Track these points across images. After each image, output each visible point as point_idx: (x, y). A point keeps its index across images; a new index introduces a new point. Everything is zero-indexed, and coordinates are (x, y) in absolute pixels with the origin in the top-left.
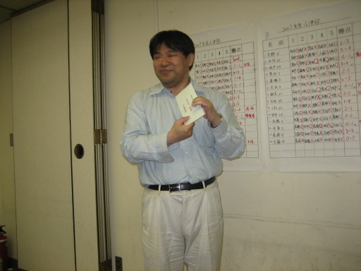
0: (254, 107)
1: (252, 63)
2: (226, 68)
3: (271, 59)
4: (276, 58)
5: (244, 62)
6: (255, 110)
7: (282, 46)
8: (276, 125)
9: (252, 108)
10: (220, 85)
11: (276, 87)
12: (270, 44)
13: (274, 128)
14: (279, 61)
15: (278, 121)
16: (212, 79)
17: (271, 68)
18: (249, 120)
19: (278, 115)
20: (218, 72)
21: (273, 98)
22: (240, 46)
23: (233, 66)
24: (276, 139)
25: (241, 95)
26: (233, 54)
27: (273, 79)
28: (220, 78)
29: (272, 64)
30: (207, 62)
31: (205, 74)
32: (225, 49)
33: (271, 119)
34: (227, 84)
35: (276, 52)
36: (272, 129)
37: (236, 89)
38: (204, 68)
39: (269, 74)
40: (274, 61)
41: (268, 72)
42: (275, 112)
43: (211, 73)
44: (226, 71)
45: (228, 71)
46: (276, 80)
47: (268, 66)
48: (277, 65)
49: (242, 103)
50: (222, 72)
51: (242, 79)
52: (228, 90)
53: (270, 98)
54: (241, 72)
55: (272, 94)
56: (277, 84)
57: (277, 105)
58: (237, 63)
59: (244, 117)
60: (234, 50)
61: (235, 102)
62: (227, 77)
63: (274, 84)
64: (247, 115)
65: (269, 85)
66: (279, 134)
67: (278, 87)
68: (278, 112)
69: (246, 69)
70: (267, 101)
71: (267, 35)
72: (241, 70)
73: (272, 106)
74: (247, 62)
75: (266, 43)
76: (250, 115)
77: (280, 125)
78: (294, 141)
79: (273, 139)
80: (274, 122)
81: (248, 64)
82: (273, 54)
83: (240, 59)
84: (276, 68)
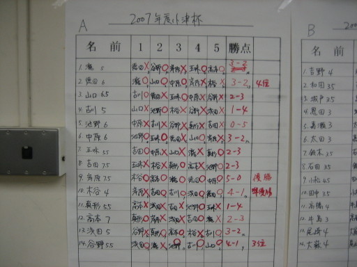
0: (273, 175)
1: (273, 83)
2: (212, 83)
3: (317, 80)
4: (327, 79)
5: (257, 78)
6: (273, 180)
7: (339, 58)
8: (315, 213)
9: (268, 177)
10: (195, 119)
11: (321, 139)
12: (316, 50)
13: (311, 219)
14: (331, 87)
15: (319, 205)
16: (175, 104)
17: (314, 99)
18: (259, 201)
19: (320, 194)
20: (193, 91)
21: (315, 160)
22: (249, 41)
23: (230, 82)
24: (313, 239)
25: (246, 148)
26: (231, 56)
27: (318, 122)
28: (197, 105)
29: (317, 92)
30: (166, 62)
31: (158, 90)
32: (213, 41)
33: (308, 200)
34: (215, 119)
35: (327, 68)
36: (307, 220)
37: (234, 133)
38: (155, 76)
39: (310, 111)
40: (321, 85)
41: (308, 106)
42: (314, 187)
43: (175, 90)
44: (212, 91)
45: (218, 91)
46: (322, 125)
47: (309, 93)
48: (327, 94)
49: (245, 164)
50: (201, 91)
51: (249, 113)
52: (214, 132)
53: (308, 160)
54: (248, 98)
55: (312, 153)
56: (325, 133)
57: (321, 175)
58: (240, 76)
59: (248, 192)
60: (234, 47)
61: (230, 159)
62: (213, 105)
63: (318, 132)
64: (255, 190)
65: (309, 134)
66: (318, 231)
67: (327, 140)
68: (321, 188)
69: (260, 93)
70: (302, 166)
71: (311, 29)
72: (248, 93)
73: (310, 175)
74: (262, 78)
75: (309, 46)
76: (262, 191)
77: (323, 214)
78: (346, 244)
79: (305, 239)
80: (311, 206)
81: (266, 84)
82: (320, 71)
83: (249, 69)
84: (324, 100)
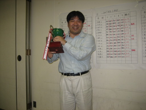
1: (91, 25)
3: (99, 24)
4: (100, 24)
5: (88, 25)
7: (103, 19)
8: (99, 50)
12: (98, 18)
13: (99, 51)
14: (101, 25)
17: (98, 27)
21: (99, 40)
22: (86, 18)
24: (99, 56)
27: (99, 32)
29: (99, 26)
35: (100, 21)
41: (97, 29)
42: (99, 45)
46: (100, 33)
47: (97, 27)
48: (101, 26)
51: (87, 31)
54: (86, 29)
55: (98, 38)
56: (101, 34)
57: (100, 42)
58: (85, 25)
63: (99, 34)
65: (97, 34)
66: (100, 54)
67: (101, 35)
68: (100, 45)
69: (88, 27)
70: (96, 41)
71: (97, 14)
73: (98, 43)
75: (97, 18)
77: (101, 50)
78: (106, 57)
79: (98, 56)
80: (99, 49)
81: (89, 26)
82: (99, 22)
83: (86, 23)
84: (100, 28)
